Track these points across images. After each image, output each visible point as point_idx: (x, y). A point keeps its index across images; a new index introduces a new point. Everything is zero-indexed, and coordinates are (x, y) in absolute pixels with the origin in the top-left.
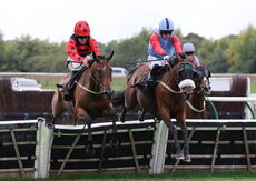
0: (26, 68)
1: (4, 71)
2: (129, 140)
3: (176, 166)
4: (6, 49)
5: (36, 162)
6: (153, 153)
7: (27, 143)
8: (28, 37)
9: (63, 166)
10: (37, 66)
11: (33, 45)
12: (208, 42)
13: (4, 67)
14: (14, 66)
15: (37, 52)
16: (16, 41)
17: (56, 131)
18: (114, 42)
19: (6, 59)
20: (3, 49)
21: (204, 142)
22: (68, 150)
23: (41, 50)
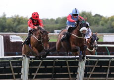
0: (17, 30)
1: (6, 32)
2: (66, 65)
3: (89, 78)
4: (7, 21)
5: (22, 76)
6: (78, 72)
7: (18, 67)
8: (18, 16)
9: (34, 77)
10: (22, 30)
11: (20, 20)
12: (105, 18)
13: (6, 30)
14: (11, 29)
15: (22, 23)
16: (12, 18)
17: (31, 59)
18: (59, 18)
19: (7, 26)
20: (6, 21)
21: (103, 66)
22: (37, 68)
23: (24, 22)
